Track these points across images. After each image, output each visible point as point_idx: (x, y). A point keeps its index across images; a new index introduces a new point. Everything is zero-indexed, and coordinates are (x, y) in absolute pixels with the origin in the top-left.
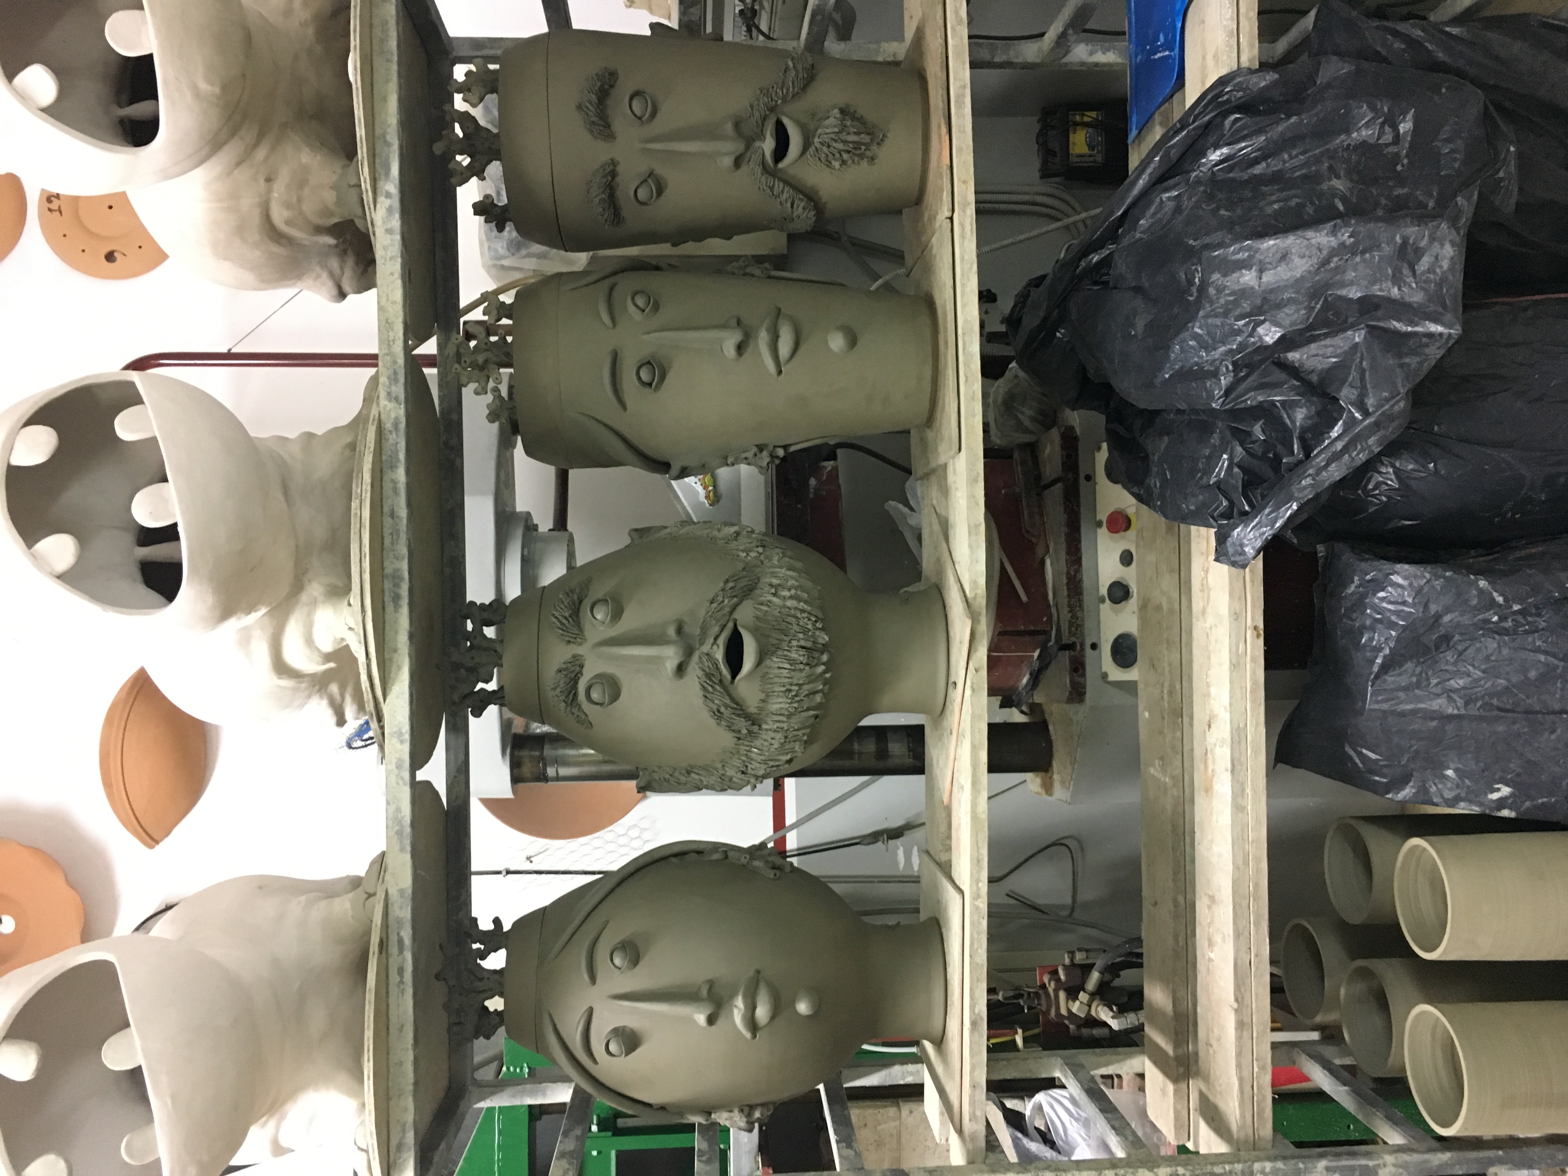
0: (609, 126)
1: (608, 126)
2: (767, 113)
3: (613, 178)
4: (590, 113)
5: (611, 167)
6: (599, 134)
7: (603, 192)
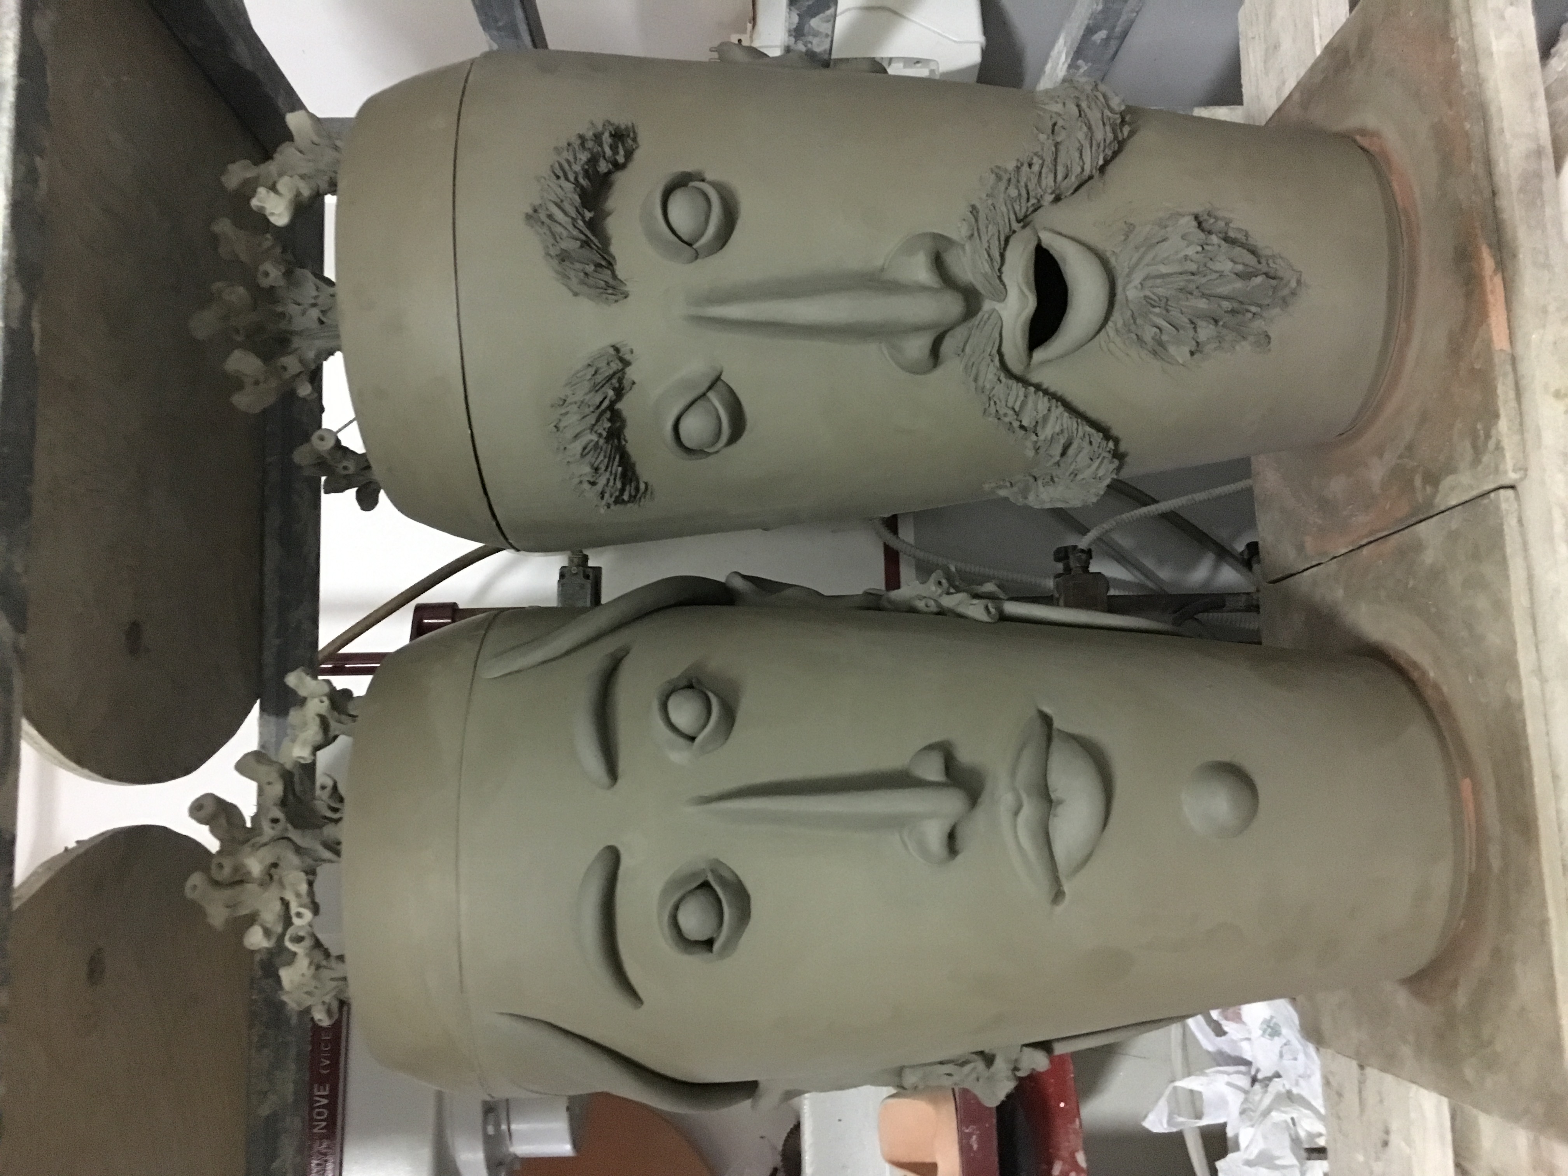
0: (610, 265)
1: (607, 263)
2: (1016, 226)
3: (619, 392)
4: (558, 229)
5: (616, 365)
6: (582, 283)
7: (592, 428)
